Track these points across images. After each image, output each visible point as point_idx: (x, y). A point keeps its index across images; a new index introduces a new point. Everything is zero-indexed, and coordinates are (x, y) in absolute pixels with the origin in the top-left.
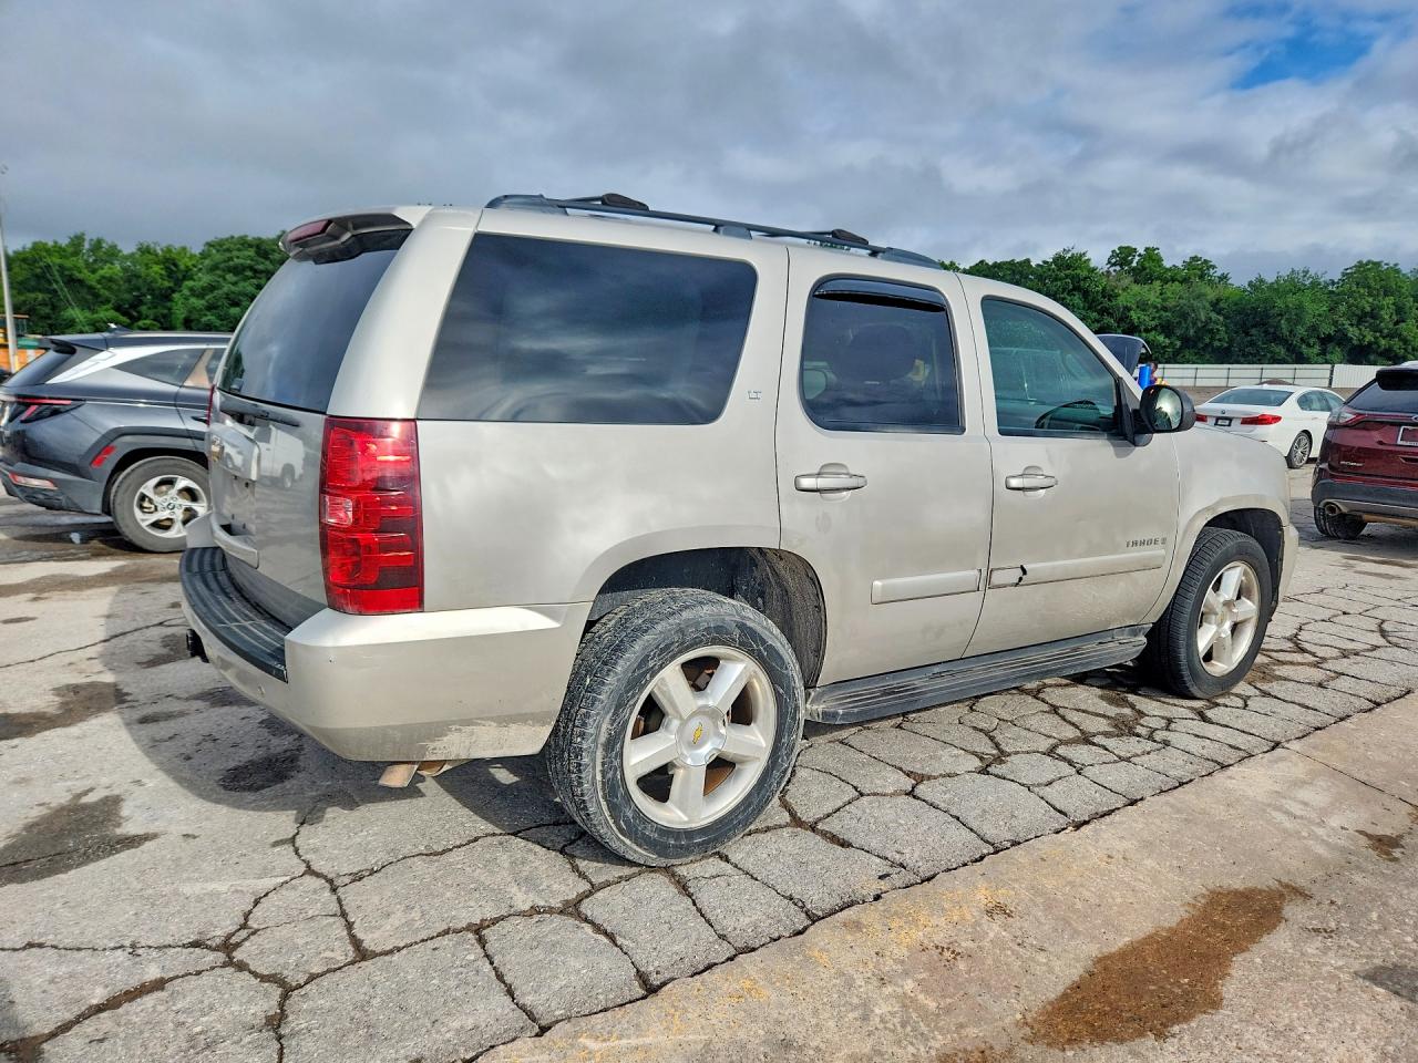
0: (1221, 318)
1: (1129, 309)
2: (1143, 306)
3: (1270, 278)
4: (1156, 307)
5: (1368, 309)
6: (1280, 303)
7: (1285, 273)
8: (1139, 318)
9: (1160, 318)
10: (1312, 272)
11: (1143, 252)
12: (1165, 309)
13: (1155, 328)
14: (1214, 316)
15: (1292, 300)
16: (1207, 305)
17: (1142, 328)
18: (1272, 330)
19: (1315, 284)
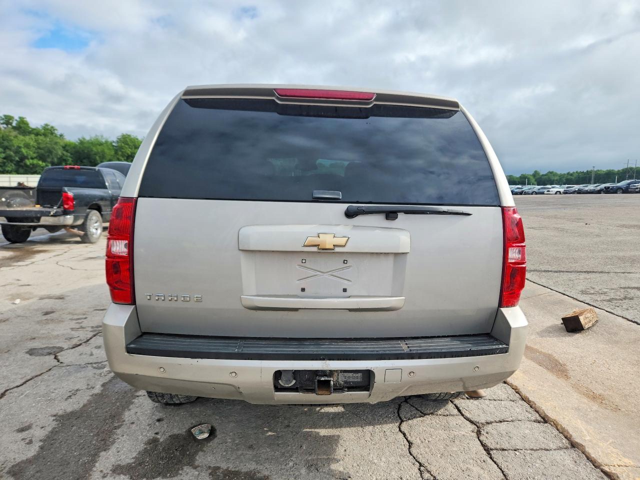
0: (69, 154)
1: (20, 147)
2: (27, 146)
3: (88, 138)
4: (34, 147)
5: (130, 154)
6: (94, 149)
7: (93, 136)
8: (26, 152)
9: (38, 153)
10: (104, 136)
11: (18, 119)
12: (39, 148)
13: (36, 158)
14: (65, 153)
15: (100, 148)
16: (61, 148)
17: (29, 157)
18: (93, 161)
19: (106, 142)
